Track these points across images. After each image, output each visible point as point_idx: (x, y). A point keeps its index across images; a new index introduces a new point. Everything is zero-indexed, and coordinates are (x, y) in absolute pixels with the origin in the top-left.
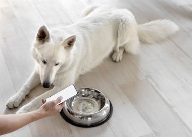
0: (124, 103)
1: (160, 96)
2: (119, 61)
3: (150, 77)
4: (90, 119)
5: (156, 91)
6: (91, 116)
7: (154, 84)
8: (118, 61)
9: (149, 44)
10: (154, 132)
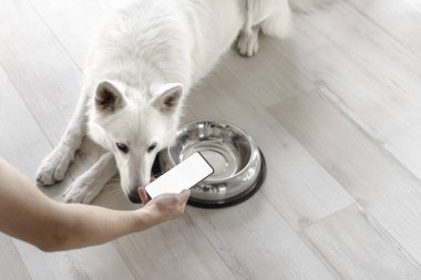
0: (285, 145)
1: (352, 121)
2: (254, 53)
3: (324, 83)
4: (222, 189)
5: (342, 113)
6: (224, 184)
7: (334, 98)
8: (250, 53)
9: (305, 13)
10: (358, 201)
